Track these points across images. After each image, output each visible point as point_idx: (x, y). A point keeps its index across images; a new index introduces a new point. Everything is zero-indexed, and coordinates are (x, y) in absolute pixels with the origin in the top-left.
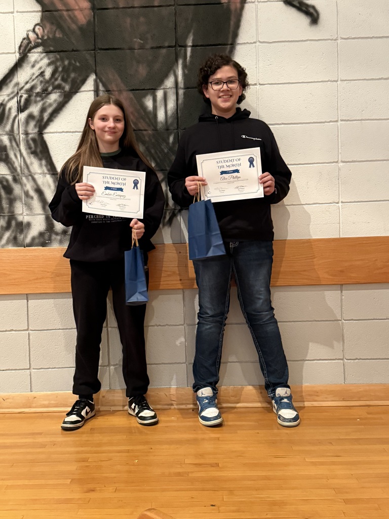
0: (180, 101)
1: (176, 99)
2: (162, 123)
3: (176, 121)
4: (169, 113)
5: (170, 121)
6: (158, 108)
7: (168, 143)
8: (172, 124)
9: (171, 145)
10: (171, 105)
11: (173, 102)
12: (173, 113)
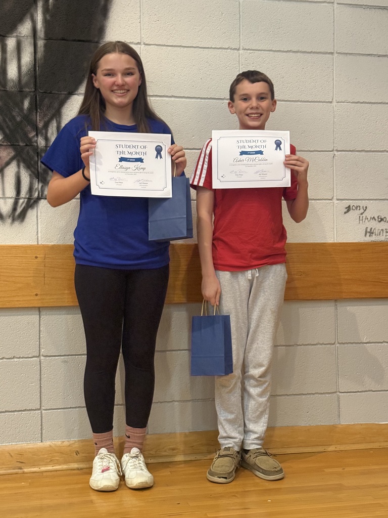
0: (40, 54)
1: (33, 51)
2: (13, 81)
3: (33, 80)
4: (24, 69)
5: (24, 80)
6: (8, 61)
7: (21, 109)
8: (27, 84)
9: (25, 112)
10: (27, 58)
11: (29, 55)
12: (29, 70)
